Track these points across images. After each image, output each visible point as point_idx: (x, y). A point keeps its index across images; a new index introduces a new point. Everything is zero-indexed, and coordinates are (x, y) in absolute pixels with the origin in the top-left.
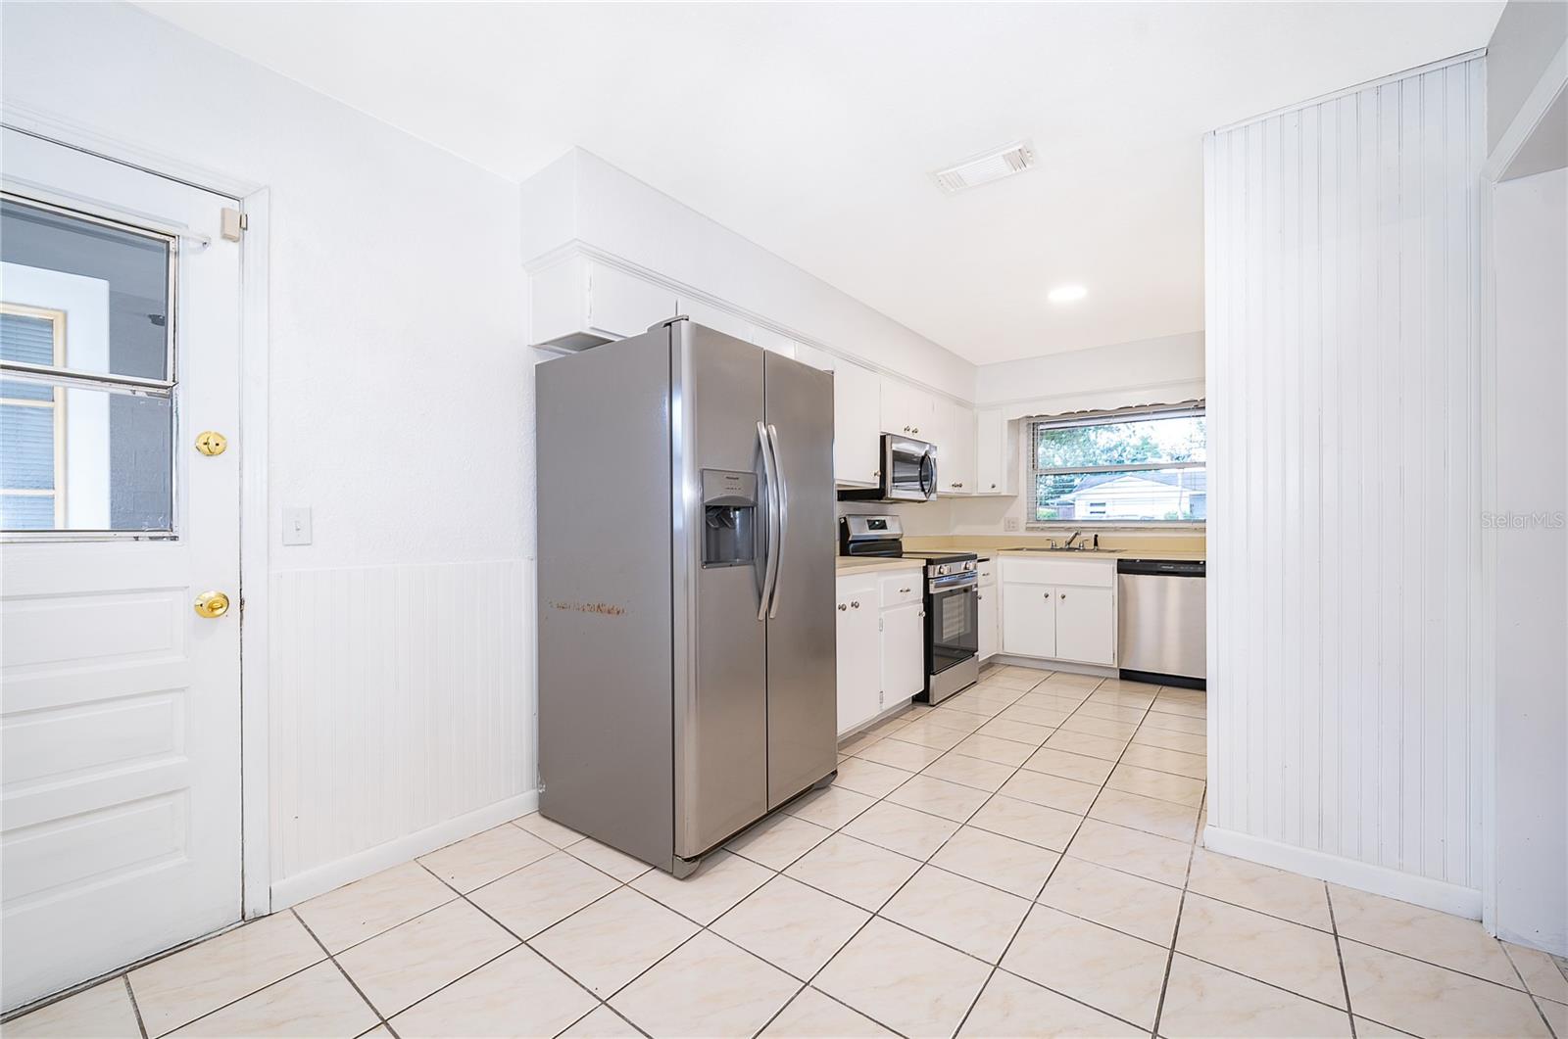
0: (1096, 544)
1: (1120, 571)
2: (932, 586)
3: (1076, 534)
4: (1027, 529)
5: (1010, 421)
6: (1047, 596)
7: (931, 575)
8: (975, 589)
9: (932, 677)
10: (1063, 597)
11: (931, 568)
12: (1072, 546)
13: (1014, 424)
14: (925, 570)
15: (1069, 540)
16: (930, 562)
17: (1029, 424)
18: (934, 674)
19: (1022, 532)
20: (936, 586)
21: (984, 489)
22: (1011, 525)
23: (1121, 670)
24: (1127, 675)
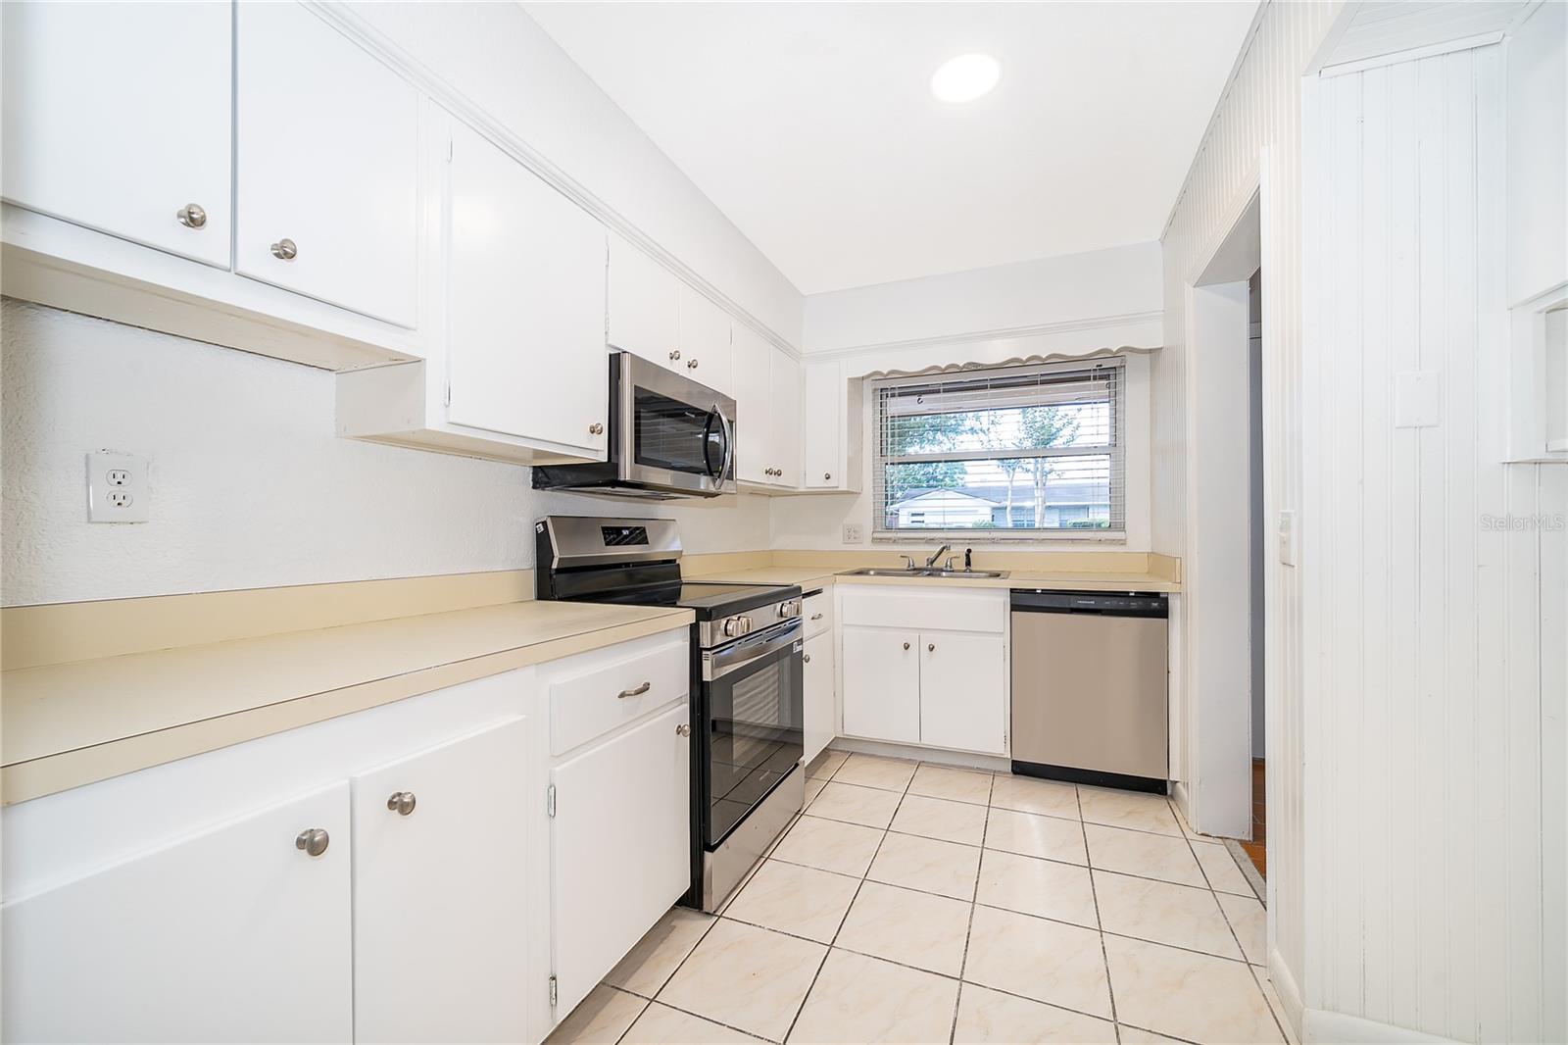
0: (968, 563)
1: (1014, 608)
2: (707, 666)
3: (944, 548)
4: (876, 540)
5: (849, 379)
6: (907, 647)
7: (705, 642)
8: (799, 648)
9: (707, 855)
10: (932, 649)
11: (705, 627)
12: (936, 565)
13: (856, 383)
14: (694, 629)
15: (933, 556)
16: (703, 614)
17: (875, 390)
18: (712, 849)
19: (867, 546)
20: (718, 664)
21: (815, 482)
22: (852, 534)
23: (1013, 761)
24: (1021, 769)
